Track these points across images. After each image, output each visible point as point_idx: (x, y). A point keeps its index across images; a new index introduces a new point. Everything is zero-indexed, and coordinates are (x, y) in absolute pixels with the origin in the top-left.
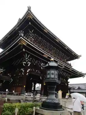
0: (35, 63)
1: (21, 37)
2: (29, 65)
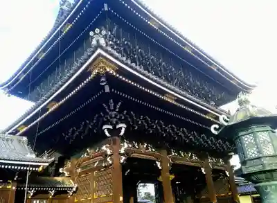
0: (137, 124)
1: (99, 51)
2: (122, 132)
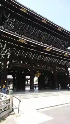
2: (8, 57)
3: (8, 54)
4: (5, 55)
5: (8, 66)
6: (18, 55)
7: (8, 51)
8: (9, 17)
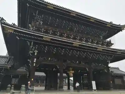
2: (36, 54)
3: (35, 51)
4: (32, 52)
5: (35, 64)
6: (45, 52)
7: (35, 48)
8: (37, 14)
